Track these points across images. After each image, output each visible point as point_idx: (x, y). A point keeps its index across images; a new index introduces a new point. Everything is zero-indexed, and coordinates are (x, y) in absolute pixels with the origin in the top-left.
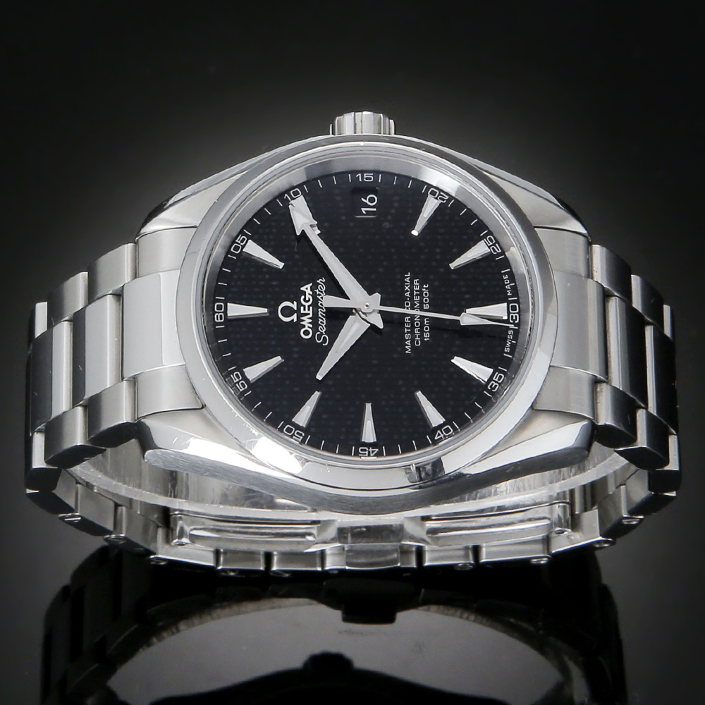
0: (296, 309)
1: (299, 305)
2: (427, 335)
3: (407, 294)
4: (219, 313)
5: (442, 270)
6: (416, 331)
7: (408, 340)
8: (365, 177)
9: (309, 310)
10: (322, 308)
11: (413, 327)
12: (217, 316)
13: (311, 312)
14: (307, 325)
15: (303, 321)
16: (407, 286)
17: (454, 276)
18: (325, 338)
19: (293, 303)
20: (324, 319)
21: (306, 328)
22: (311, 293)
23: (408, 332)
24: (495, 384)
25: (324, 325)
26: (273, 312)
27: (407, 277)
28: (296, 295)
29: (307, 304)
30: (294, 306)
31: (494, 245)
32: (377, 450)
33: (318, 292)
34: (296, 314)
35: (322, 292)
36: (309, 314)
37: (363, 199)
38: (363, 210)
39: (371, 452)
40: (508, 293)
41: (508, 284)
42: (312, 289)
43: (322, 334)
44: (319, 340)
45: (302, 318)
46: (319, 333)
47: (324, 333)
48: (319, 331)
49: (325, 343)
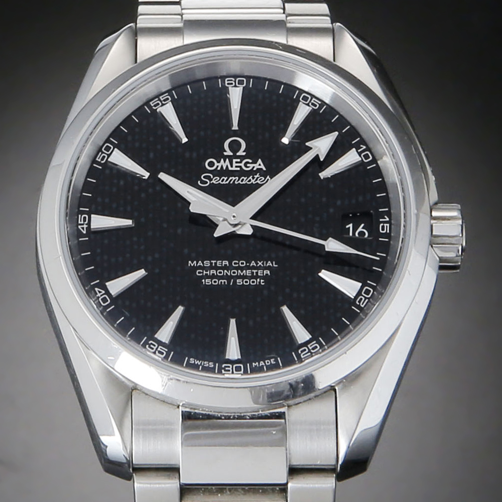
0: (238, 154)
1: (242, 158)
2: (208, 282)
3: (253, 263)
4: (235, 81)
5: (280, 298)
6: (213, 272)
7: (203, 264)
8: (385, 225)
9: (236, 167)
10: (238, 180)
11: (216, 268)
12: (232, 80)
13: (234, 169)
14: (220, 165)
15: (225, 161)
16: (263, 264)
17: (273, 311)
18: (207, 183)
19: (244, 152)
20: (227, 182)
21: (216, 164)
22: (255, 169)
23: (211, 263)
24: (155, 348)
25: (220, 182)
26: (235, 133)
27: (272, 264)
28: (252, 155)
29: (242, 165)
30: (241, 153)
31: (309, 351)
32: (85, 232)
33: (256, 177)
34: (232, 154)
35: (256, 180)
36: (232, 166)
37: (363, 225)
38: (351, 226)
39: (82, 226)
40: (255, 363)
41: (265, 363)
42: (259, 170)
43: (211, 180)
44: (204, 177)
45: (227, 160)
46: (212, 177)
47: (211, 182)
48: (214, 177)
49: (201, 183)
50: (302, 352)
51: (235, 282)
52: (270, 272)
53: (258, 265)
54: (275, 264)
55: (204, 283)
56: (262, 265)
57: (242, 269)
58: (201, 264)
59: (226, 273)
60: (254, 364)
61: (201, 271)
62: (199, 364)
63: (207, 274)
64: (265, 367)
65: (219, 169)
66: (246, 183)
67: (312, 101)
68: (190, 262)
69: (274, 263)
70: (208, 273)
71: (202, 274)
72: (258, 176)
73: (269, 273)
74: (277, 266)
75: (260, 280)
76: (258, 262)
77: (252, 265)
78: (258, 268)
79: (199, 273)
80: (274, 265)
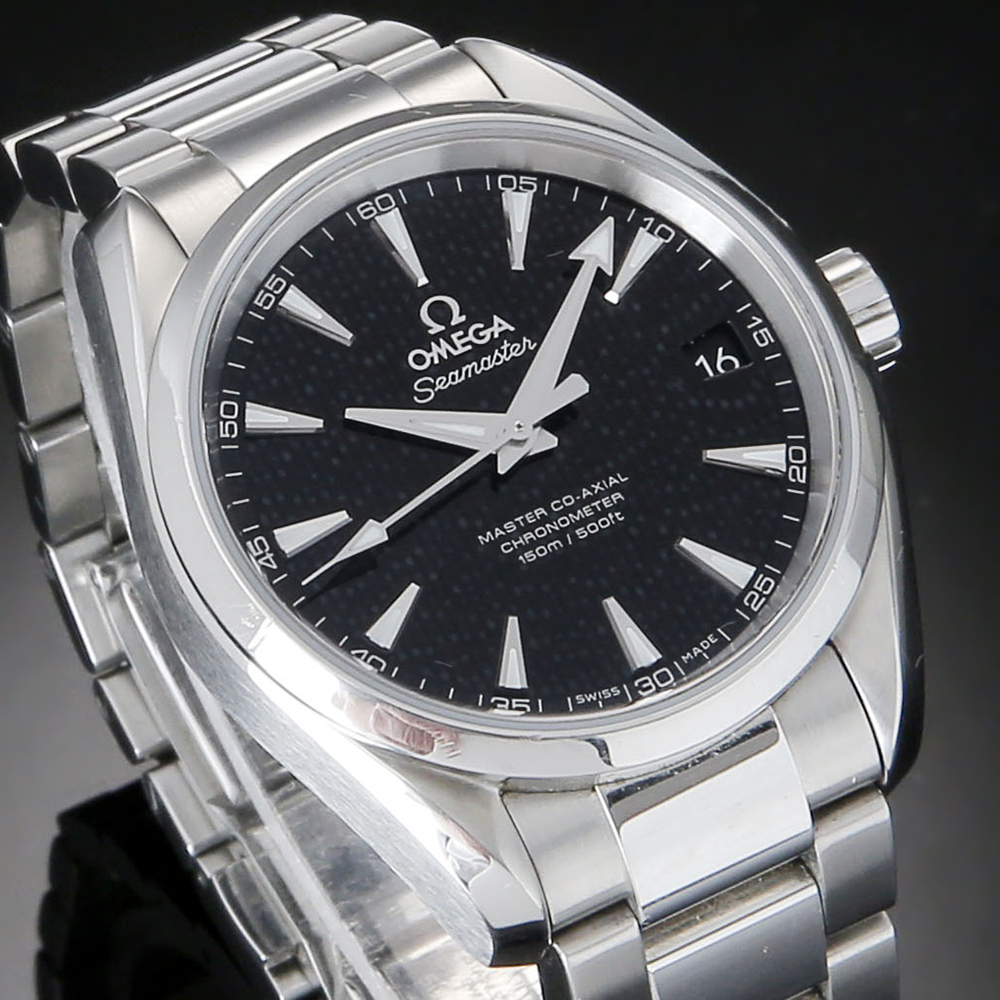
0: (453, 323)
1: (464, 327)
2: (529, 556)
3: (586, 493)
4: (375, 205)
5: (664, 530)
6: (528, 536)
7: (504, 530)
8: (761, 331)
9: (464, 345)
10: (479, 366)
11: (530, 528)
12: (368, 206)
13: (462, 350)
14: (434, 355)
15: (439, 345)
16: (602, 485)
17: (664, 555)
18: (429, 394)
19: (461, 315)
20: (463, 378)
21: (428, 356)
22: (496, 336)
23: (517, 523)
24: (506, 706)
26: (426, 292)
27: (618, 479)
28: (478, 313)
29: (471, 337)
30: (457, 319)
31: (761, 595)
32: (275, 567)
33: (504, 347)
34: (443, 328)
36: (456, 348)
37: (720, 350)
38: (702, 359)
39: (264, 558)
40: (685, 655)
41: (701, 648)
42: (504, 334)
43: (433, 386)
44: (419, 386)
45: (441, 340)
46: (433, 381)
47: (436, 389)
48: (435, 380)
49: (419, 398)
50: (750, 601)
51: (574, 537)
52: (622, 494)
53: (596, 492)
54: (623, 478)
55: (524, 562)
56: (602, 489)
57: (573, 510)
58: (502, 533)
59: (552, 529)
60: (683, 657)
61: (509, 543)
62: (595, 699)
63: (521, 544)
64: (705, 655)
65: (436, 361)
66: (495, 366)
67: (521, 182)
68: (480, 537)
69: (619, 475)
70: (521, 541)
71: (512, 549)
72: (506, 345)
73: (620, 496)
74: (627, 479)
75: (613, 514)
76: (593, 486)
77: (584, 496)
78: (598, 496)
79: (506, 548)
80: (622, 480)
